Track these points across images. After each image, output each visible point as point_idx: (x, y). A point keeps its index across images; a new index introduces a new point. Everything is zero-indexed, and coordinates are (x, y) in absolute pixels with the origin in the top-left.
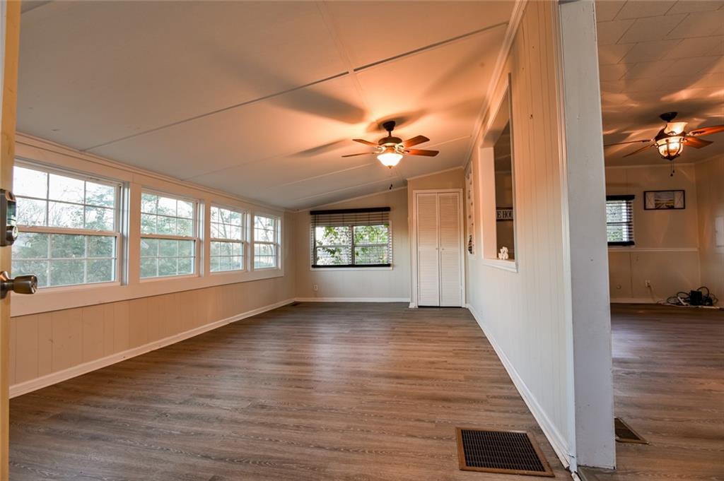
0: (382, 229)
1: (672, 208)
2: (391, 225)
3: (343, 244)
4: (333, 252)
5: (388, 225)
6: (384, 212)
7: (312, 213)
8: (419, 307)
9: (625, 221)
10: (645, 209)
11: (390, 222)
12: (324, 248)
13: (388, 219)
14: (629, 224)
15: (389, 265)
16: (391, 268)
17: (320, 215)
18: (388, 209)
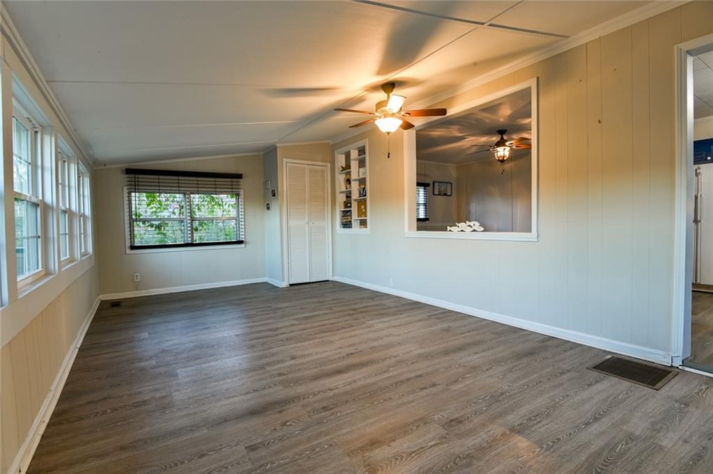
0: (227, 200)
1: (446, 195)
2: (242, 197)
3: (172, 216)
4: (159, 227)
5: (238, 195)
6: (234, 180)
7: (129, 171)
8: (291, 285)
9: (423, 202)
10: (434, 194)
11: (242, 192)
12: (144, 221)
13: (239, 189)
14: (425, 204)
15: (241, 242)
16: (243, 245)
17: (140, 176)
18: (240, 176)
